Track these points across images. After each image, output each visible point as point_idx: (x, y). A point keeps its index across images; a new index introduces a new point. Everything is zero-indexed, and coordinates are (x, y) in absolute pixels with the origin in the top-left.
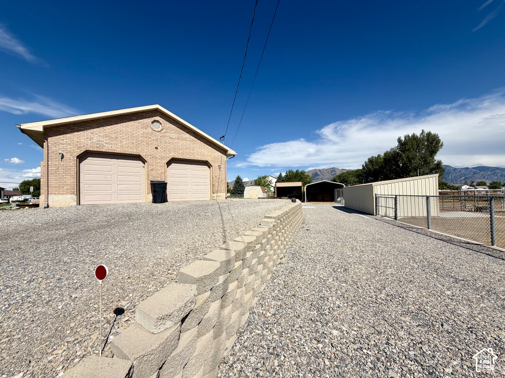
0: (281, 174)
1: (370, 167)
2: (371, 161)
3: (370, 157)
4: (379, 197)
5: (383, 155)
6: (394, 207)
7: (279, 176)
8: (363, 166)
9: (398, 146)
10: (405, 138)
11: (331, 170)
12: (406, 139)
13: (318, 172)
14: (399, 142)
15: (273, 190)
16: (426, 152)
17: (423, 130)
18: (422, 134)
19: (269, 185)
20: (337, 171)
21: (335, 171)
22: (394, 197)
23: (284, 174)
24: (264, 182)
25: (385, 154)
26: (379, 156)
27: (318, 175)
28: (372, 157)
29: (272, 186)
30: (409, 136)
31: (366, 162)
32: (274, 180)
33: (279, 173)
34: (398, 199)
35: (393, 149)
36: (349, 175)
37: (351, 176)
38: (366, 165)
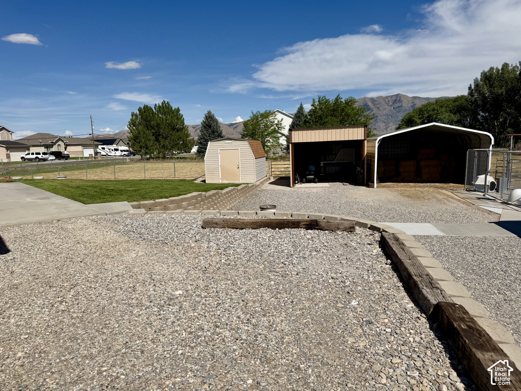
0: (301, 108)
2: (487, 77)
3: (487, 70)
7: (298, 112)
8: (470, 88)
13: (370, 104)
15: (285, 143)
19: (275, 131)
23: (308, 108)
24: (266, 126)
27: (369, 109)
28: (491, 69)
29: (283, 135)
31: (476, 81)
32: (287, 122)
33: (299, 106)
36: (441, 107)
37: (444, 109)
38: (477, 85)
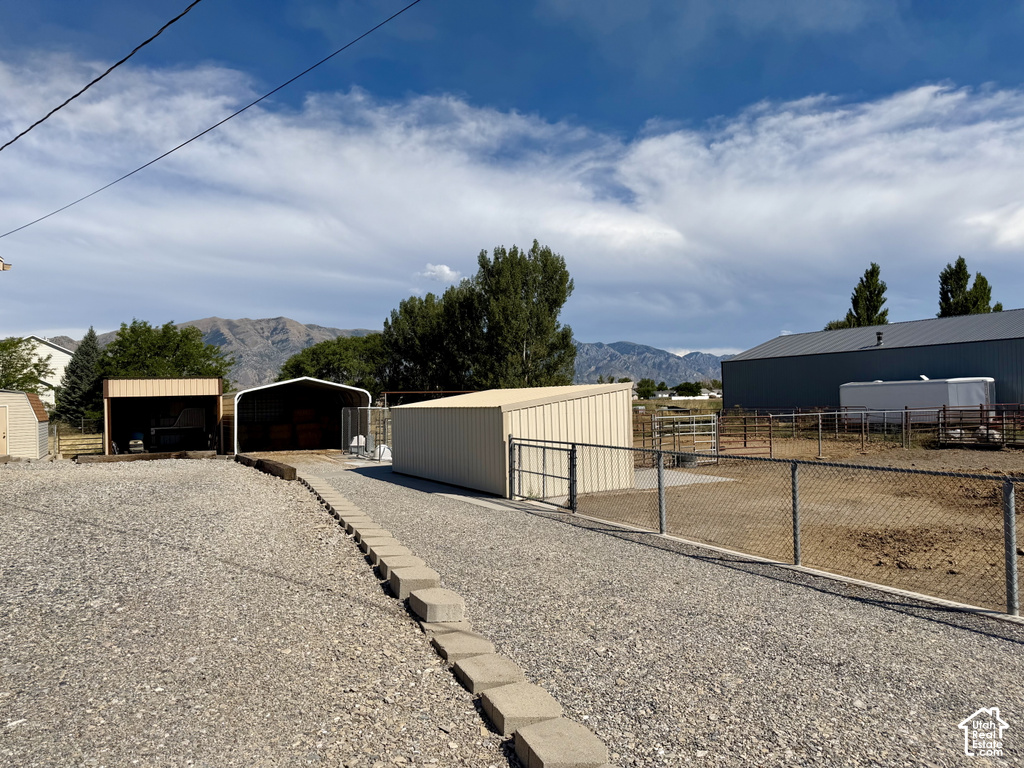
0: (91, 337)
1: (406, 327)
2: (409, 309)
3: (407, 300)
4: (520, 445)
5: (441, 297)
6: (566, 474)
7: (85, 343)
8: (386, 323)
9: (478, 277)
10: (495, 254)
11: (273, 324)
12: (497, 258)
13: (225, 331)
14: (483, 266)
16: (540, 301)
17: (535, 241)
18: (533, 251)
19: (32, 378)
20: (293, 331)
21: (284, 330)
22: (570, 447)
25: (447, 295)
26: (430, 296)
27: (224, 341)
28: (412, 299)
29: (50, 386)
30: (504, 251)
31: (393, 313)
32: (60, 362)
34: (578, 454)
35: (468, 282)
37: (350, 353)
38: (396, 321)
